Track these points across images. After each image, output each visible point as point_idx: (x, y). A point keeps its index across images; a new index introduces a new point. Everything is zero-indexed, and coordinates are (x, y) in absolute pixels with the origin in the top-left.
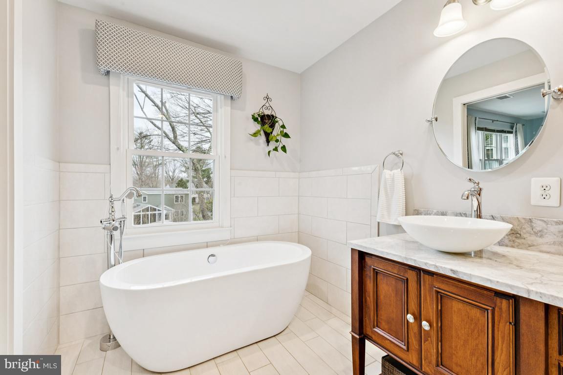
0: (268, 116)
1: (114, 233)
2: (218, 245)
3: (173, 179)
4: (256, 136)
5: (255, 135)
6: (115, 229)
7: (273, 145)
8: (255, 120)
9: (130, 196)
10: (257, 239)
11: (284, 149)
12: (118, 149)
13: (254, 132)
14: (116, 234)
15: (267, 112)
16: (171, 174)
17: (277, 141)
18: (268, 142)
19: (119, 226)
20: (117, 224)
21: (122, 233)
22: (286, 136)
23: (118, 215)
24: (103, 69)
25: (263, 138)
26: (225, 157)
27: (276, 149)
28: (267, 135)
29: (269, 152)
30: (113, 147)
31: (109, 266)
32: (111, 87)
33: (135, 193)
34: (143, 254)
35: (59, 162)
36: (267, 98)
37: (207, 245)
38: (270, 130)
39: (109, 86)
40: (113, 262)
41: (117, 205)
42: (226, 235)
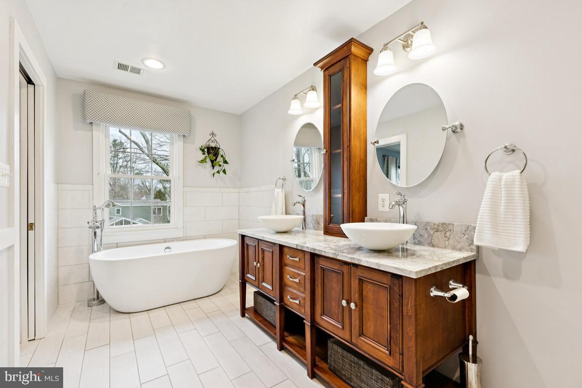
0: (212, 147)
1: (97, 230)
2: (174, 241)
3: (150, 190)
4: (203, 163)
5: (202, 161)
6: (98, 227)
7: (217, 168)
8: (203, 150)
9: (108, 206)
10: (205, 237)
11: (224, 171)
12: (99, 174)
13: (202, 159)
14: (98, 231)
15: (213, 145)
16: (147, 184)
17: (220, 165)
18: (213, 167)
19: (100, 226)
20: (98, 224)
21: (102, 231)
22: (225, 162)
23: (99, 219)
24: (89, 121)
25: (209, 164)
26: (179, 178)
27: (218, 172)
28: (212, 162)
29: (214, 174)
30: (95, 173)
31: (93, 252)
32: (93, 132)
33: (111, 204)
34: (117, 246)
35: (58, 184)
36: (213, 134)
37: (165, 241)
38: (214, 158)
39: (92, 131)
40: (96, 249)
41: (99, 212)
42: (180, 234)
